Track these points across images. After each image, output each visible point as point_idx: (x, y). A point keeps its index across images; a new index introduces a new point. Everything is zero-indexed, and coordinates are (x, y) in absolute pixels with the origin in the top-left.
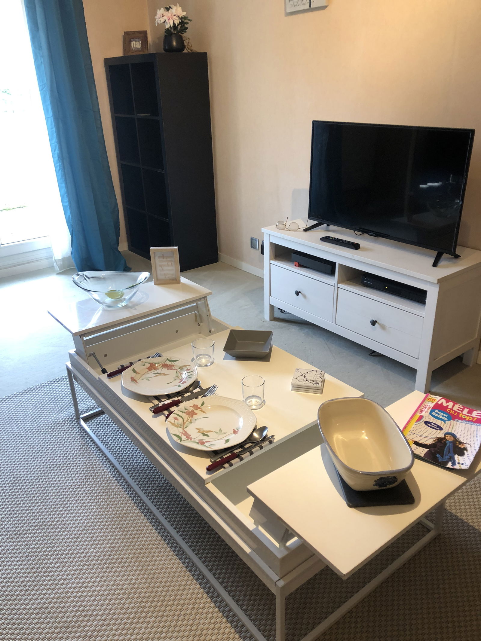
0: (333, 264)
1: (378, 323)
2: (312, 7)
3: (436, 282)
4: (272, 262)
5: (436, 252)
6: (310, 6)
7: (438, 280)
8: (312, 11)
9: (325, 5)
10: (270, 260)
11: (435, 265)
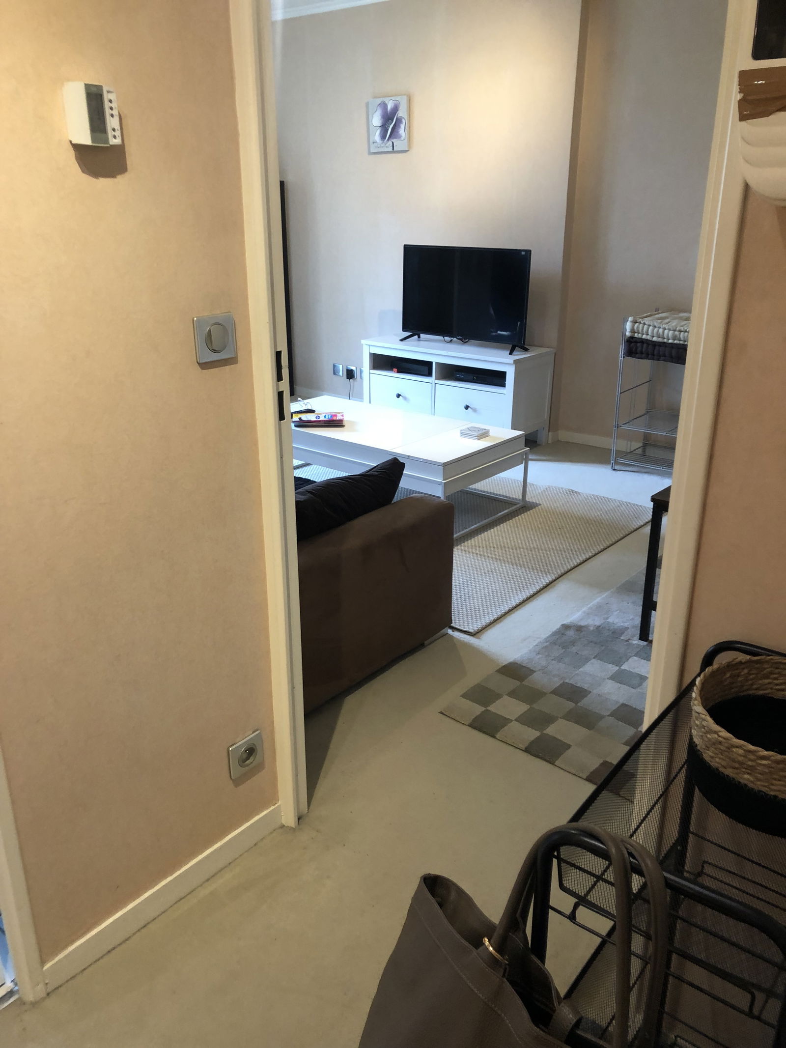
0: (429, 364)
1: (471, 408)
2: (395, 150)
3: (512, 362)
4: (372, 371)
5: (511, 346)
6: (393, 149)
7: (514, 361)
8: (394, 153)
9: (407, 149)
10: (370, 369)
11: (511, 354)
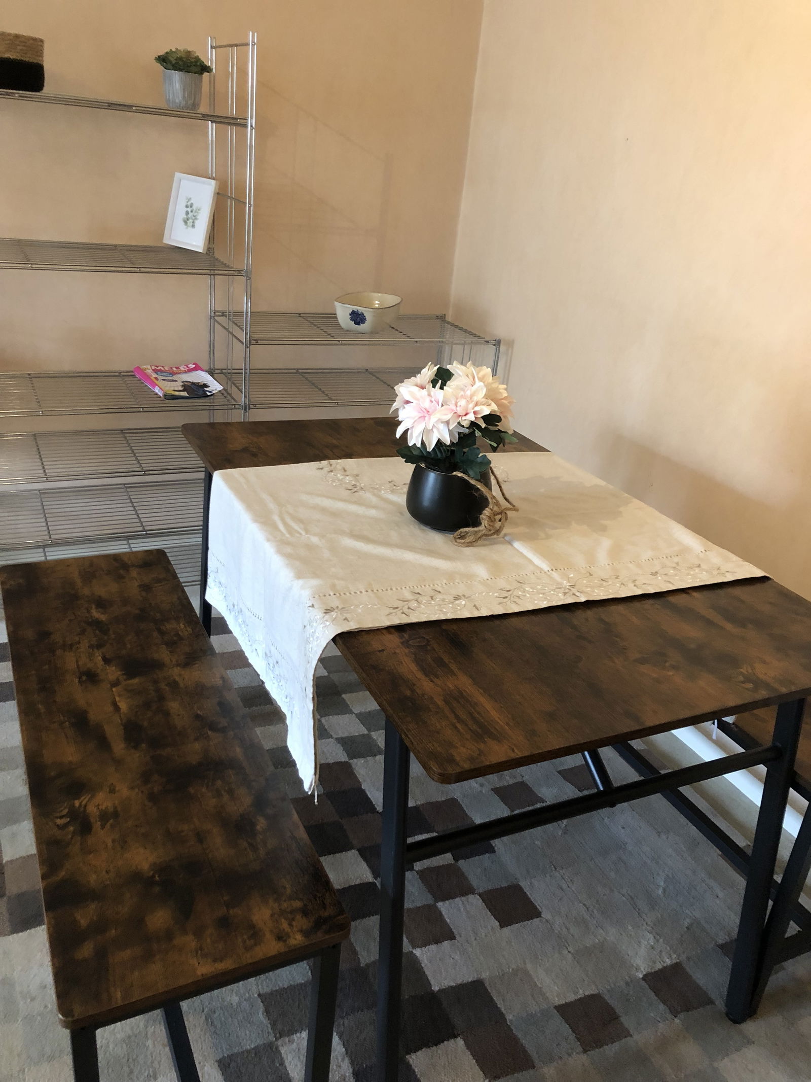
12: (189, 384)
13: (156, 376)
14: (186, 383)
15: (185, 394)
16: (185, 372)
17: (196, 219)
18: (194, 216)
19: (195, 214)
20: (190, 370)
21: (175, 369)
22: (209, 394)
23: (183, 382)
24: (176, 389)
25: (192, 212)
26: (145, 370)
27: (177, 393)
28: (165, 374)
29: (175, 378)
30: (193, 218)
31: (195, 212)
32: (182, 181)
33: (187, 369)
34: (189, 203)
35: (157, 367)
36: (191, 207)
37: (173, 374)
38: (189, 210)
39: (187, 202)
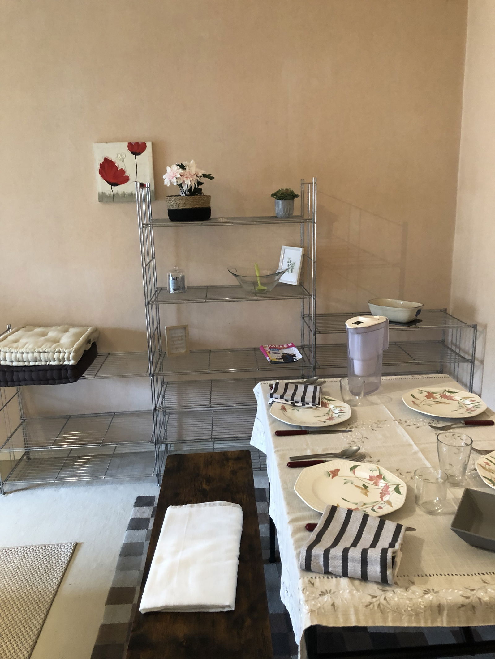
12: (286, 355)
13: (270, 351)
14: (284, 355)
15: (282, 361)
16: (286, 348)
17: (293, 268)
18: (292, 267)
19: (293, 266)
20: (289, 347)
21: (281, 346)
22: (295, 360)
23: (283, 354)
24: (278, 358)
25: (291, 265)
26: (265, 347)
27: (278, 360)
28: (275, 350)
29: (280, 351)
30: (292, 268)
31: (293, 265)
32: (286, 250)
33: (287, 346)
34: (289, 261)
35: (272, 345)
36: (290, 262)
37: (279, 349)
38: (289, 264)
39: (288, 260)
